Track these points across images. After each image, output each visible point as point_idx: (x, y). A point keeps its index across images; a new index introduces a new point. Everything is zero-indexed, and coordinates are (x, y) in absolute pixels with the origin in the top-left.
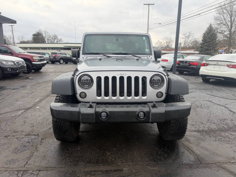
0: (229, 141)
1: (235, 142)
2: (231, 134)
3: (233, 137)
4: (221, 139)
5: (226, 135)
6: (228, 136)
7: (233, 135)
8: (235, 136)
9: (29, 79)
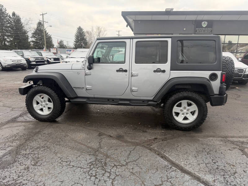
0: (8, 139)
1: (3, 141)
2: (11, 146)
3: (7, 144)
4: (16, 137)
5: (15, 142)
6: (13, 143)
7: (8, 147)
8: (7, 147)
9: (236, 88)
